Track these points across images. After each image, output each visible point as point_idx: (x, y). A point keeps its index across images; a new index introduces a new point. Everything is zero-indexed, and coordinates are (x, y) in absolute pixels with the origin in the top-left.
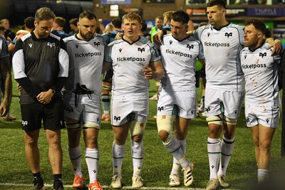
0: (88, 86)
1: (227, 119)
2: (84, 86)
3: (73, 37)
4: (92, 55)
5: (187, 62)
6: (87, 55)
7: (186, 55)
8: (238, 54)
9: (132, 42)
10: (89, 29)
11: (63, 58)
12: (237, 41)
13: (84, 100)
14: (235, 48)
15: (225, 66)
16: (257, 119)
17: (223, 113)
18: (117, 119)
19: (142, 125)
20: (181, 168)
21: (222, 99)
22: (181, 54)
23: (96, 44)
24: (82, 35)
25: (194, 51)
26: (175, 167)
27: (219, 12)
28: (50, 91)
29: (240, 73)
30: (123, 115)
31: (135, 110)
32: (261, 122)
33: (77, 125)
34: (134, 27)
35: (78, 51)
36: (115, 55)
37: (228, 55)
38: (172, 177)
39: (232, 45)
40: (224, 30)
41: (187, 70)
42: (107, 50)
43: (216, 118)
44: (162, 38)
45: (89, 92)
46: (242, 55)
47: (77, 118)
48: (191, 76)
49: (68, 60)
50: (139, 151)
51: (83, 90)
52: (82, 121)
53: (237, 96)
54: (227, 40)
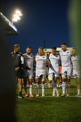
1: (68, 76)
2: (28, 67)
3: (25, 54)
4: (30, 59)
5: (56, 61)
7: (56, 59)
8: (71, 58)
9: (41, 55)
10: (29, 51)
11: (22, 59)
12: (70, 54)
13: (29, 71)
14: (70, 56)
15: (67, 61)
16: (77, 76)
17: (67, 75)
18: (37, 77)
19: (44, 78)
20: (56, 91)
21: (66, 71)
22: (55, 59)
23: (31, 56)
24: (27, 53)
25: (58, 58)
26: (54, 91)
27: (65, 46)
29: (72, 63)
30: (39, 75)
31: (42, 74)
33: (26, 79)
34: (41, 51)
35: (26, 58)
36: (36, 59)
37: (68, 58)
38: (53, 94)
39: (69, 55)
40: (67, 51)
41: (56, 63)
42: (34, 58)
43: (65, 76)
44: (49, 55)
45: (30, 69)
47: (26, 77)
48: (57, 65)
50: (44, 86)
51: (28, 68)
52: (28, 77)
53: (71, 70)
54: (67, 54)
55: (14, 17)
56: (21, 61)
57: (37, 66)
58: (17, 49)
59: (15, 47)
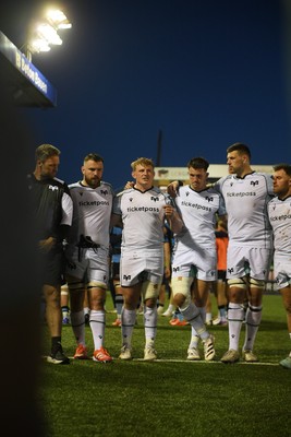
0: (93, 238)
1: (252, 281)
2: (89, 238)
3: (77, 184)
4: (98, 203)
5: (205, 216)
6: (92, 203)
7: (204, 208)
8: (266, 206)
9: (145, 190)
10: (95, 173)
11: (67, 204)
12: (264, 190)
13: (89, 254)
14: (261, 198)
15: (252, 219)
16: (289, 279)
17: (248, 276)
18: (126, 278)
19: (156, 286)
20: (200, 339)
21: (247, 257)
22: (199, 207)
23: (104, 193)
24: (87, 181)
25: (215, 204)
26: (194, 339)
28: (51, 239)
29: (269, 228)
30: (134, 273)
31: (148, 268)
33: (80, 285)
35: (80, 199)
36: (124, 205)
37: (255, 205)
38: (190, 351)
39: (259, 194)
40: (250, 178)
41: (205, 225)
42: (116, 201)
43: (239, 280)
44: (178, 189)
45: (95, 246)
46: (271, 206)
47: (81, 277)
48: (210, 232)
49: (72, 207)
50: (152, 318)
51: (87, 243)
52: (86, 279)
53: (265, 253)
54: (253, 189)
55: (36, 35)
56: (60, 213)
58: (49, 162)
59: (40, 153)
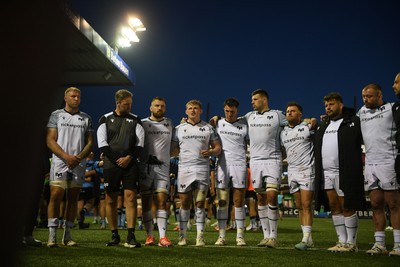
0: (159, 157)
2: (156, 158)
3: (147, 119)
4: (162, 133)
5: (238, 140)
6: (158, 133)
7: (236, 134)
9: (196, 124)
10: (159, 108)
12: (277, 122)
13: (156, 169)
14: (275, 128)
16: (299, 185)
18: (182, 186)
19: (204, 193)
23: (166, 125)
24: (154, 116)
25: (243, 131)
27: (260, 99)
28: (128, 157)
30: (188, 183)
31: (198, 179)
32: (302, 187)
33: (149, 192)
34: (196, 110)
35: (150, 129)
36: (180, 135)
37: (270, 134)
39: (273, 125)
40: (267, 114)
44: (217, 122)
45: (160, 163)
47: (149, 186)
50: (201, 216)
51: (154, 161)
52: (153, 187)
56: (135, 139)
57: (182, 154)
58: (124, 102)
59: (118, 96)
